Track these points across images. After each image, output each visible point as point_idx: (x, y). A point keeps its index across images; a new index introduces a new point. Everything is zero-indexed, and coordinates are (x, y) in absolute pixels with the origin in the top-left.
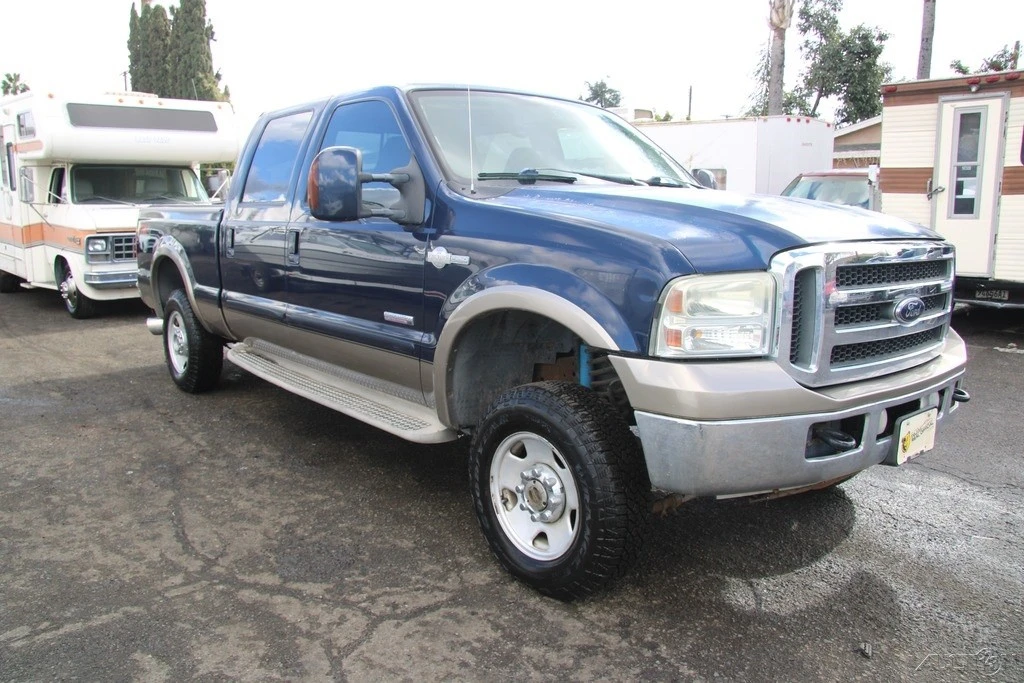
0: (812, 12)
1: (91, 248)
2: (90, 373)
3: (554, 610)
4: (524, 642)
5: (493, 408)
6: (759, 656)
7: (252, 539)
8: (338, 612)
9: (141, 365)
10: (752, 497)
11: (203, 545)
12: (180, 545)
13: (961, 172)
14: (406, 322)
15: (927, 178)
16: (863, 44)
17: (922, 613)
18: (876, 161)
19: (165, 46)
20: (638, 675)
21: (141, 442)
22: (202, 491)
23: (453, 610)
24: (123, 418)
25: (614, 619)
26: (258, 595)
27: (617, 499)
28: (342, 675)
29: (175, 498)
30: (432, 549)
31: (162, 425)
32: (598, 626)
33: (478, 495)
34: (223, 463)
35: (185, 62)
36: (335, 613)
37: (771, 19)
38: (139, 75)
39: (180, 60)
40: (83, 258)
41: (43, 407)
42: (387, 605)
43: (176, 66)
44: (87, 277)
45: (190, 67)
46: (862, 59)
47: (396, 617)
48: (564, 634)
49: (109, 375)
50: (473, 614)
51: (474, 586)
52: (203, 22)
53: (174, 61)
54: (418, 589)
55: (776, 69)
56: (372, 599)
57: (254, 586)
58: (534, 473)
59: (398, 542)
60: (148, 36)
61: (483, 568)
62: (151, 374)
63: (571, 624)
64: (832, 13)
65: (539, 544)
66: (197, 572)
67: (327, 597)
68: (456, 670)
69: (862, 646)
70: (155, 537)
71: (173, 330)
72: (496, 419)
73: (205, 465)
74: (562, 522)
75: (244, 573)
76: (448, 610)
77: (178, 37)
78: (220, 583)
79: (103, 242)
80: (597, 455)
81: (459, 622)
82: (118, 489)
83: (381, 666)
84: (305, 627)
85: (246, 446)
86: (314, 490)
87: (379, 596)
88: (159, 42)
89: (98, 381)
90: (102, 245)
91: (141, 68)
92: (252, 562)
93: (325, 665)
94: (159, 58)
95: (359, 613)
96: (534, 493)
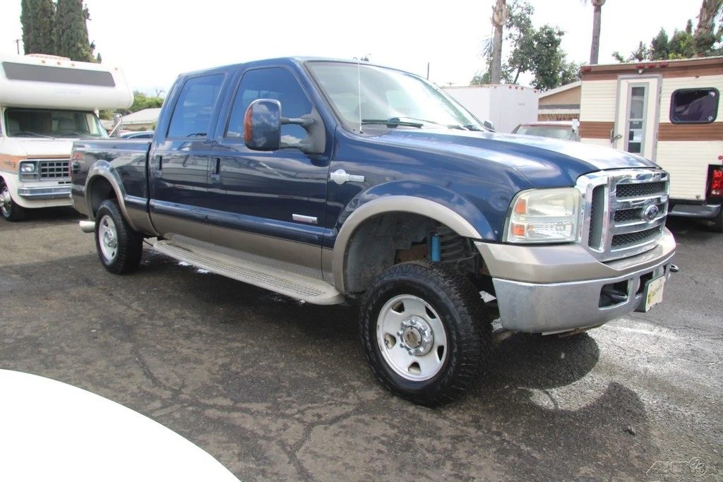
0: (514, 14)
1: (23, 170)
2: (36, 261)
3: (427, 414)
4: (415, 436)
5: (381, 279)
6: (567, 437)
7: (200, 375)
8: (280, 422)
9: (72, 255)
10: (561, 334)
11: (167, 379)
12: (150, 381)
13: (632, 125)
14: (311, 222)
15: (610, 129)
16: (548, 37)
17: (658, 406)
18: (577, 116)
19: (51, 22)
20: (495, 453)
21: (94, 309)
22: (152, 343)
23: (360, 417)
24: (74, 292)
25: (467, 417)
26: (219, 413)
27: (475, 338)
28: (299, 463)
29: (134, 348)
30: (331, 377)
31: (104, 296)
32: (459, 423)
33: (368, 339)
34: (161, 323)
35: (68, 35)
36: (278, 422)
37: (493, 18)
38: (30, 42)
39: (63, 33)
40: (17, 177)
41: (10, 286)
42: (314, 416)
43: (60, 38)
44: (20, 191)
45: (72, 39)
46: (548, 47)
47: (322, 423)
48: (439, 429)
49: (51, 262)
50: (374, 418)
51: (368, 401)
52: (81, 6)
53: (58, 34)
54: (331, 404)
55: (496, 53)
56: (302, 412)
57: (213, 406)
58: (411, 322)
59: (305, 373)
60: (37, 14)
61: (371, 389)
62: (83, 261)
63: (440, 422)
64: (527, 16)
65: (413, 370)
66: (169, 399)
67: (269, 412)
68: (376, 456)
69: (629, 428)
70: (130, 376)
71: (103, 229)
72: (383, 286)
73: (147, 324)
74: (431, 355)
75: (204, 398)
76: (356, 416)
77: (62, 16)
78: (189, 405)
79: (32, 165)
80: (461, 308)
81: (366, 424)
82: (89, 342)
83: (324, 456)
84: (261, 433)
85: (172, 311)
86: (234, 340)
87: (306, 410)
88: (45, 19)
89: (45, 266)
90: (31, 167)
91: (32, 37)
92: (207, 390)
93: (285, 456)
94: (46, 31)
95: (296, 422)
96: (411, 336)
